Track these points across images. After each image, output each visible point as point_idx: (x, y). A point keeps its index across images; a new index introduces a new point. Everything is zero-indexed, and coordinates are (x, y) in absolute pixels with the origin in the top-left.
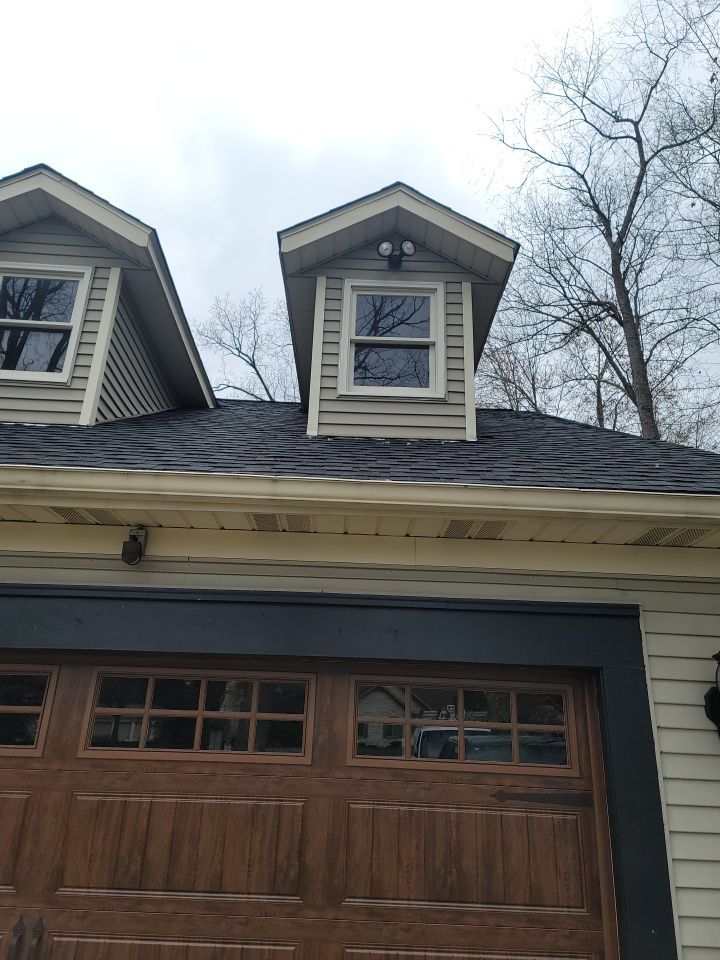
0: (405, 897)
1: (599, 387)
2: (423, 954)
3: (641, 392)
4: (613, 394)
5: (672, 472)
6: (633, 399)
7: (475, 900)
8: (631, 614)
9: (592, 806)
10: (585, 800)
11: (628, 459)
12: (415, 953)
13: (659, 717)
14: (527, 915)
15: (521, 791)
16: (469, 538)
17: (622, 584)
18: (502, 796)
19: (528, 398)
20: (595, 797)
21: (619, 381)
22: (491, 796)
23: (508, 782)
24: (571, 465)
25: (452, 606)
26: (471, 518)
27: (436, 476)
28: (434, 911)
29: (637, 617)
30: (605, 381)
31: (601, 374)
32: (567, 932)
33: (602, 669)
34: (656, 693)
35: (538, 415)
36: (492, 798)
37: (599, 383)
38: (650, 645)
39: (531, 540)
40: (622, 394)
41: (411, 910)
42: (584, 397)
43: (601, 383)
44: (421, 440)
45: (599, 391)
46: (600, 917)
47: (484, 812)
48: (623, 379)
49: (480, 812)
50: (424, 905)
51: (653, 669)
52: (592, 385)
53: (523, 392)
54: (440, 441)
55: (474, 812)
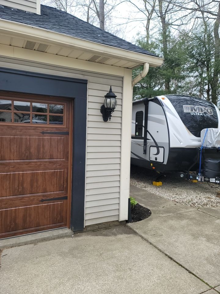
0: (13, 159)
1: (88, 10)
2: (18, 173)
3: (101, 15)
4: (93, 14)
5: (104, 38)
6: (99, 17)
7: (34, 159)
8: (85, 82)
9: (69, 135)
10: (67, 133)
11: (91, 32)
12: (16, 173)
13: (89, 112)
14: (49, 161)
15: (49, 131)
16: (34, 50)
17: (84, 73)
18: (43, 133)
19: (64, 8)
20: (70, 133)
21: (95, 9)
22: (40, 133)
23: (46, 129)
24: (72, 29)
25: (28, 74)
26: (35, 41)
27: (22, 22)
28: (22, 162)
29: (87, 84)
30: (91, 8)
31: (90, 5)
32: (59, 164)
33: (75, 98)
34: (89, 105)
35: (66, 13)
36: (40, 134)
37: (89, 8)
38: (89, 92)
39: (56, 54)
40: (96, 14)
41: (14, 162)
42: (83, 13)
43: (90, 9)
44: (18, 9)
45: (88, 12)
46: (68, 161)
47: (38, 137)
48: (96, 8)
49: (36, 137)
50: (18, 161)
51: (89, 99)
52: (86, 8)
53: (62, 6)
54: (26, 11)
55: (34, 137)
